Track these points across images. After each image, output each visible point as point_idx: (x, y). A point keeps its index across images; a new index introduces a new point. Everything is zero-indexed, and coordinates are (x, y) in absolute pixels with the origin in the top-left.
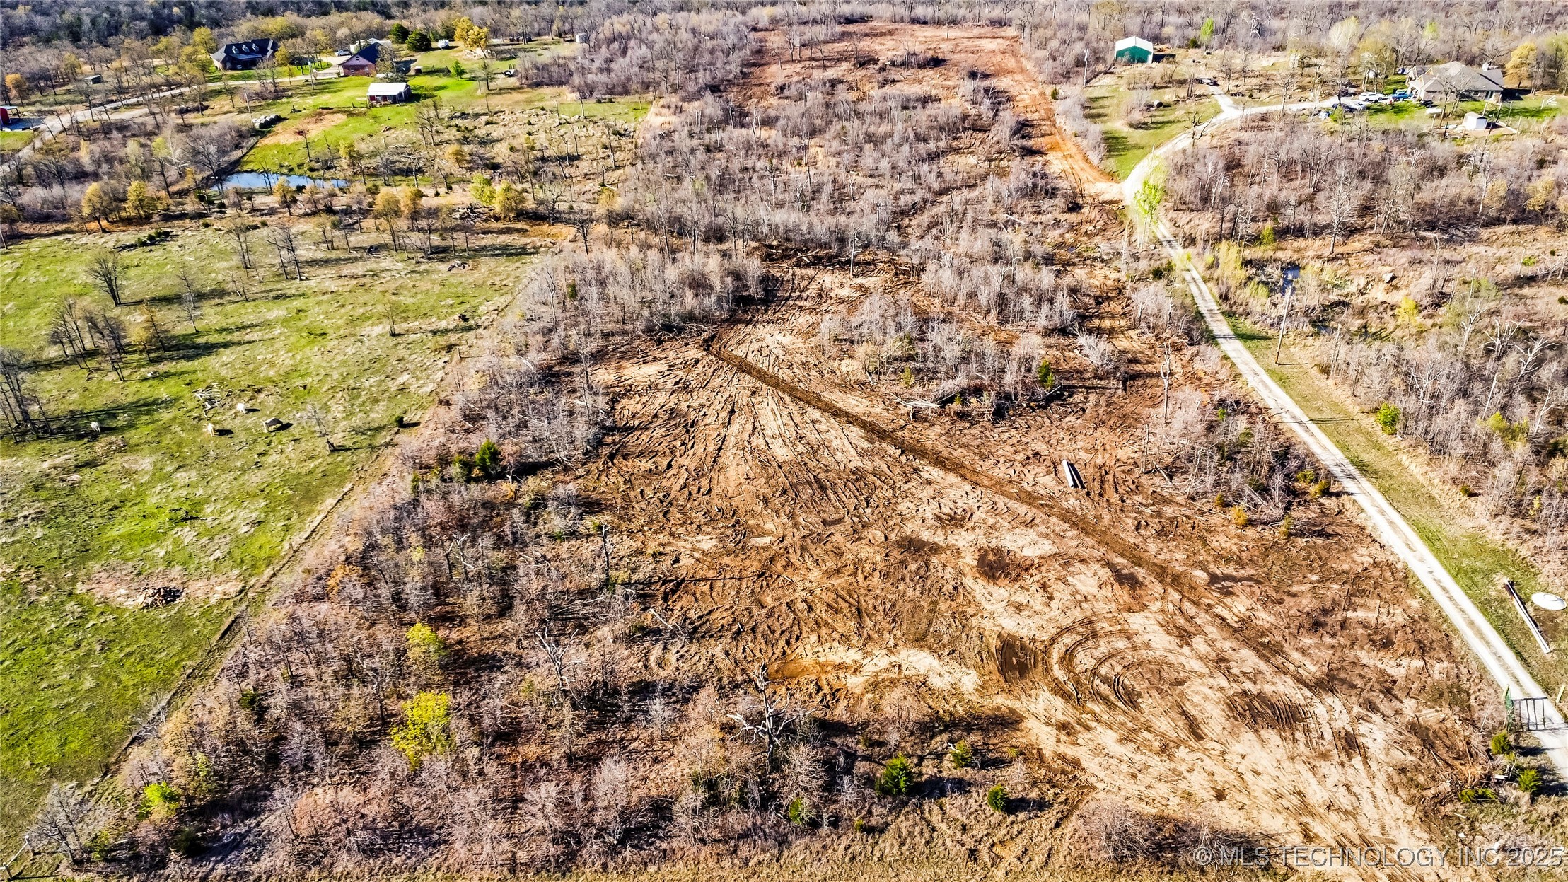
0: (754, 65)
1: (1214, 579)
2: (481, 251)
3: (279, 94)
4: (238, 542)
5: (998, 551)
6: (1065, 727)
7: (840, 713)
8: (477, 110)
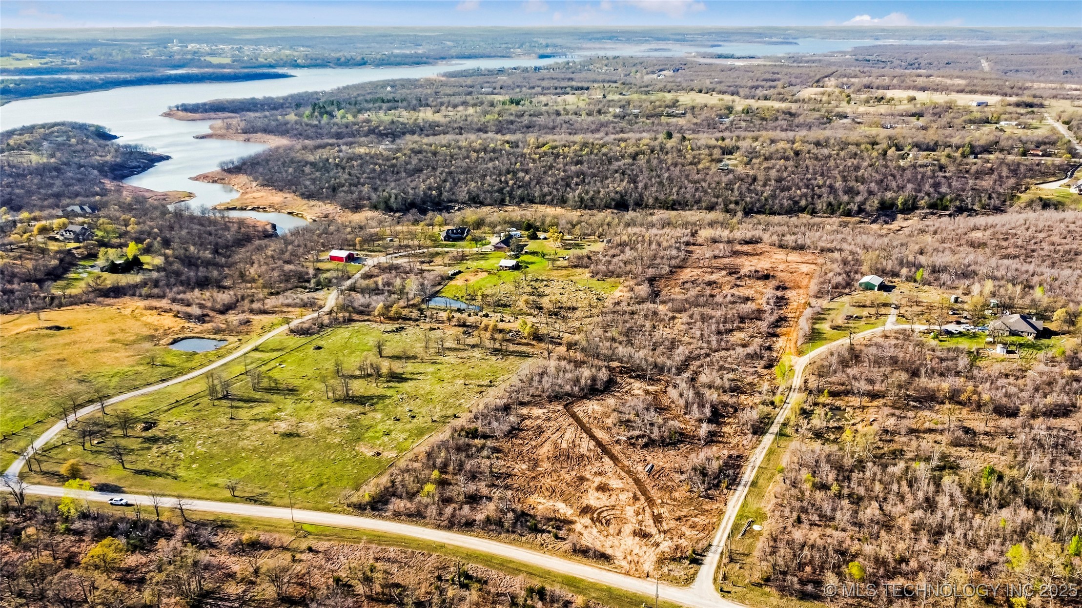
0: (679, 267)
2: (513, 353)
3: (463, 258)
5: (606, 484)
6: (586, 526)
7: (531, 512)
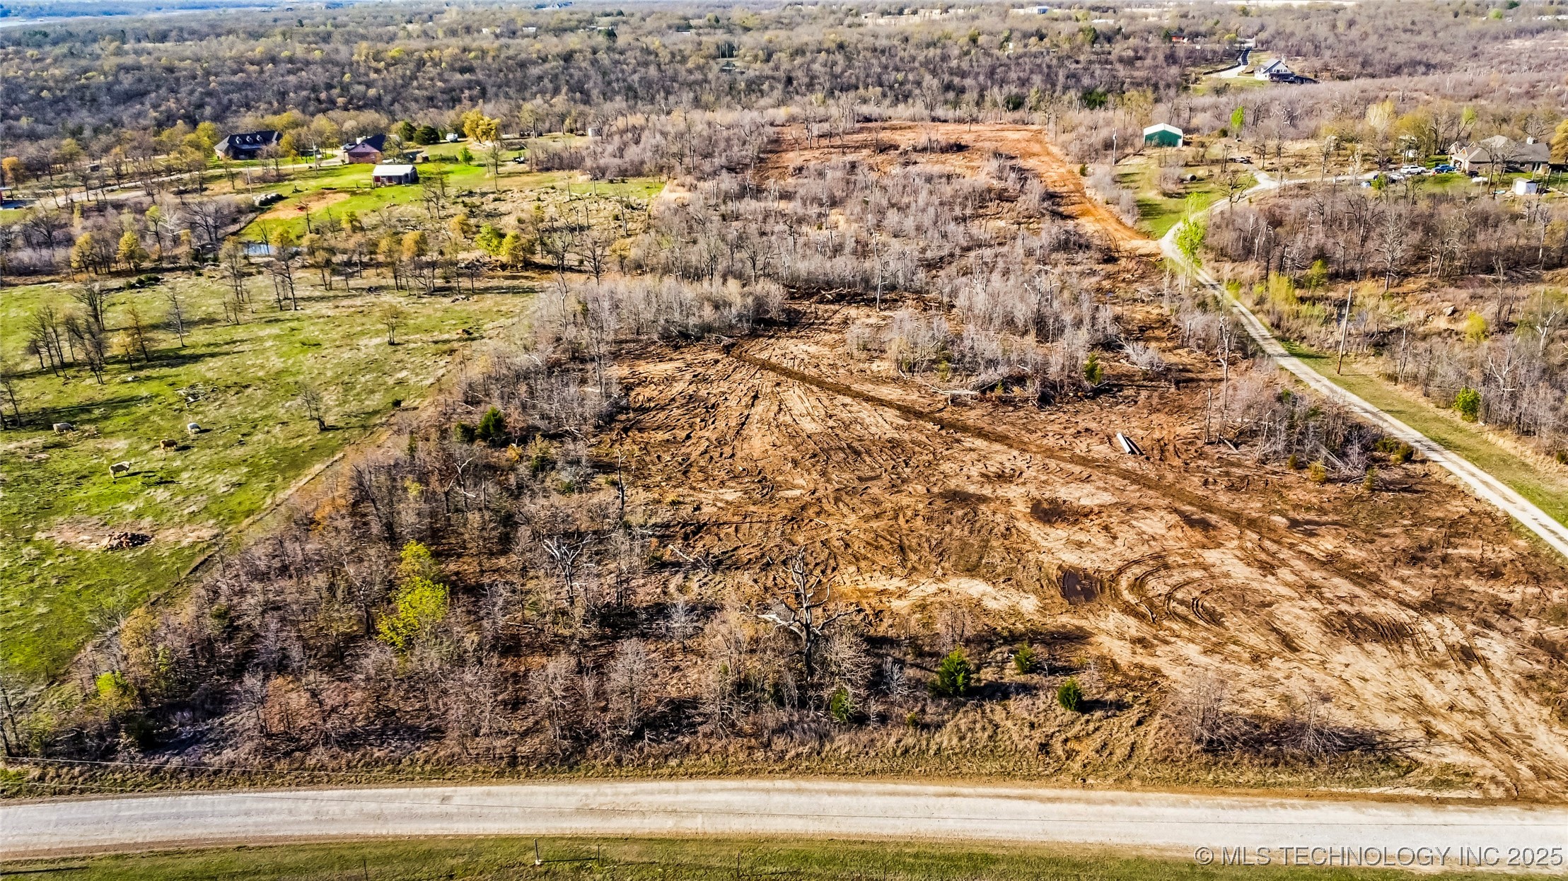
0: (771, 152)
1: (1294, 524)
2: (487, 290)
3: (281, 178)
4: (216, 499)
5: (1053, 501)
6: (1141, 641)
7: (882, 629)
8: (484, 190)
